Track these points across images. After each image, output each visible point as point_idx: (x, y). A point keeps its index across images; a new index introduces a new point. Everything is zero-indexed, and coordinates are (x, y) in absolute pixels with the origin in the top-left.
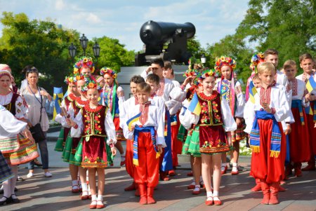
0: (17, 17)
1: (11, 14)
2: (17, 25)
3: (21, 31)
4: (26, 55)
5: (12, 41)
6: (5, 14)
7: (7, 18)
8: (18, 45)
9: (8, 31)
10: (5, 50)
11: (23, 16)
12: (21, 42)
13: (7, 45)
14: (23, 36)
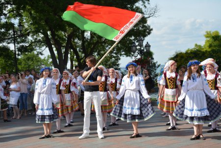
0: (213, 33)
1: (210, 32)
2: (213, 37)
3: (215, 40)
4: (218, 53)
5: (210, 46)
6: (207, 32)
7: (208, 34)
8: (213, 48)
9: (208, 41)
10: (206, 51)
11: (217, 32)
12: (215, 46)
13: (208, 48)
14: (216, 43)
